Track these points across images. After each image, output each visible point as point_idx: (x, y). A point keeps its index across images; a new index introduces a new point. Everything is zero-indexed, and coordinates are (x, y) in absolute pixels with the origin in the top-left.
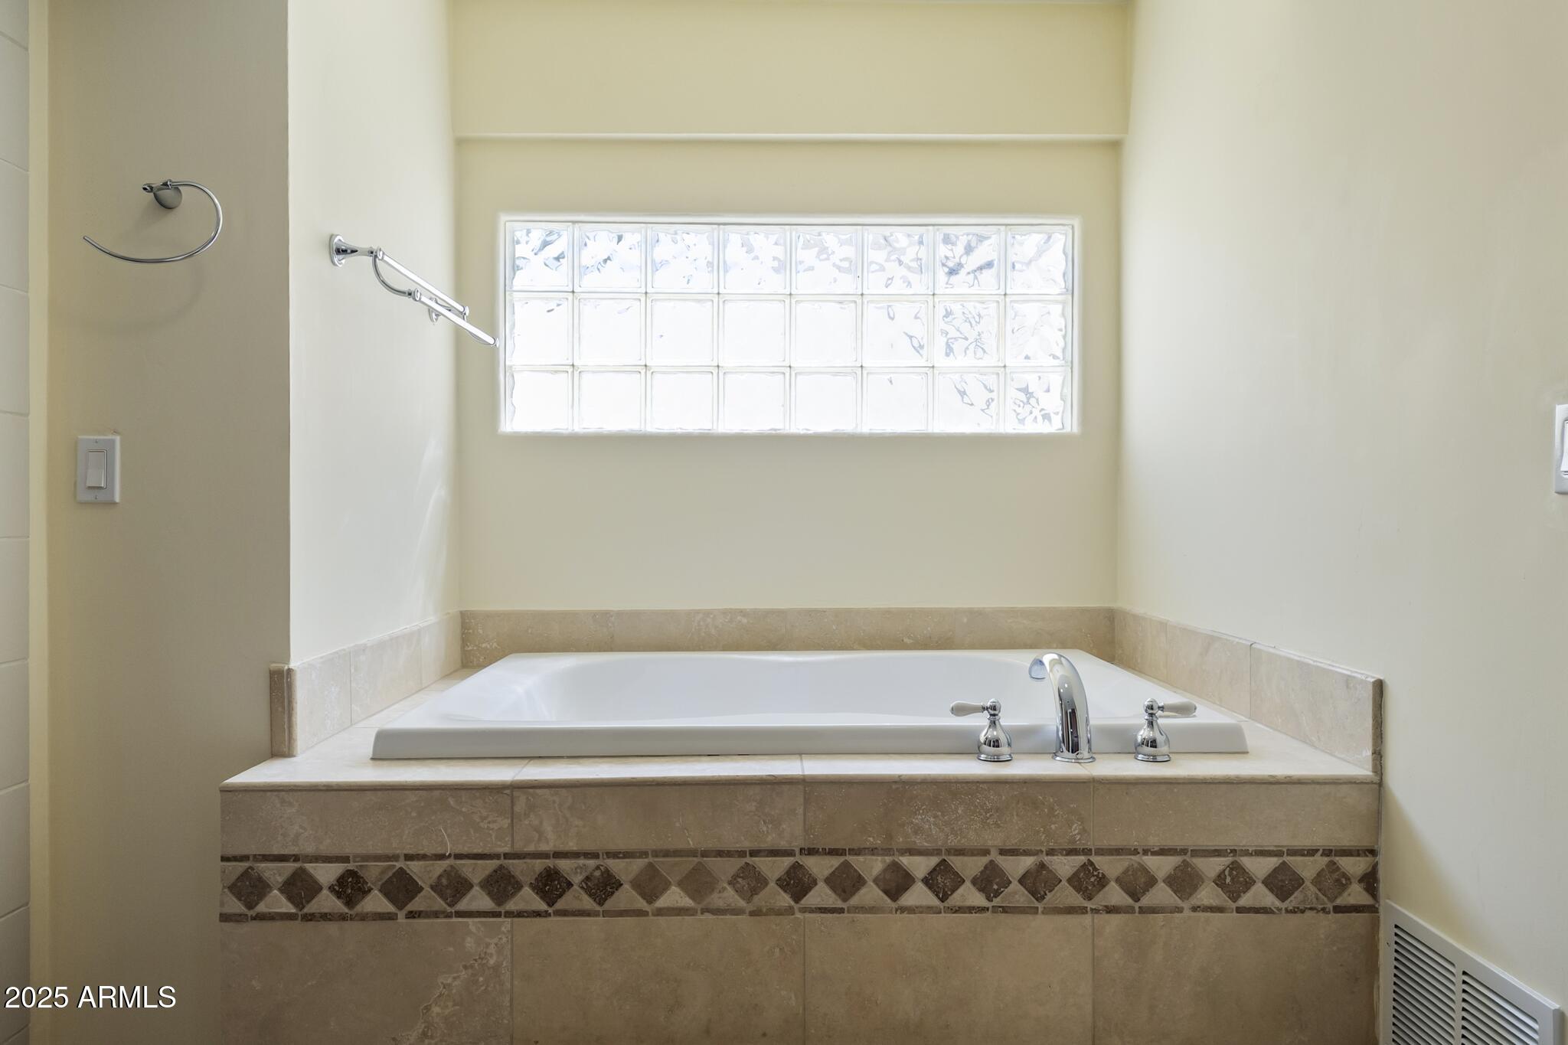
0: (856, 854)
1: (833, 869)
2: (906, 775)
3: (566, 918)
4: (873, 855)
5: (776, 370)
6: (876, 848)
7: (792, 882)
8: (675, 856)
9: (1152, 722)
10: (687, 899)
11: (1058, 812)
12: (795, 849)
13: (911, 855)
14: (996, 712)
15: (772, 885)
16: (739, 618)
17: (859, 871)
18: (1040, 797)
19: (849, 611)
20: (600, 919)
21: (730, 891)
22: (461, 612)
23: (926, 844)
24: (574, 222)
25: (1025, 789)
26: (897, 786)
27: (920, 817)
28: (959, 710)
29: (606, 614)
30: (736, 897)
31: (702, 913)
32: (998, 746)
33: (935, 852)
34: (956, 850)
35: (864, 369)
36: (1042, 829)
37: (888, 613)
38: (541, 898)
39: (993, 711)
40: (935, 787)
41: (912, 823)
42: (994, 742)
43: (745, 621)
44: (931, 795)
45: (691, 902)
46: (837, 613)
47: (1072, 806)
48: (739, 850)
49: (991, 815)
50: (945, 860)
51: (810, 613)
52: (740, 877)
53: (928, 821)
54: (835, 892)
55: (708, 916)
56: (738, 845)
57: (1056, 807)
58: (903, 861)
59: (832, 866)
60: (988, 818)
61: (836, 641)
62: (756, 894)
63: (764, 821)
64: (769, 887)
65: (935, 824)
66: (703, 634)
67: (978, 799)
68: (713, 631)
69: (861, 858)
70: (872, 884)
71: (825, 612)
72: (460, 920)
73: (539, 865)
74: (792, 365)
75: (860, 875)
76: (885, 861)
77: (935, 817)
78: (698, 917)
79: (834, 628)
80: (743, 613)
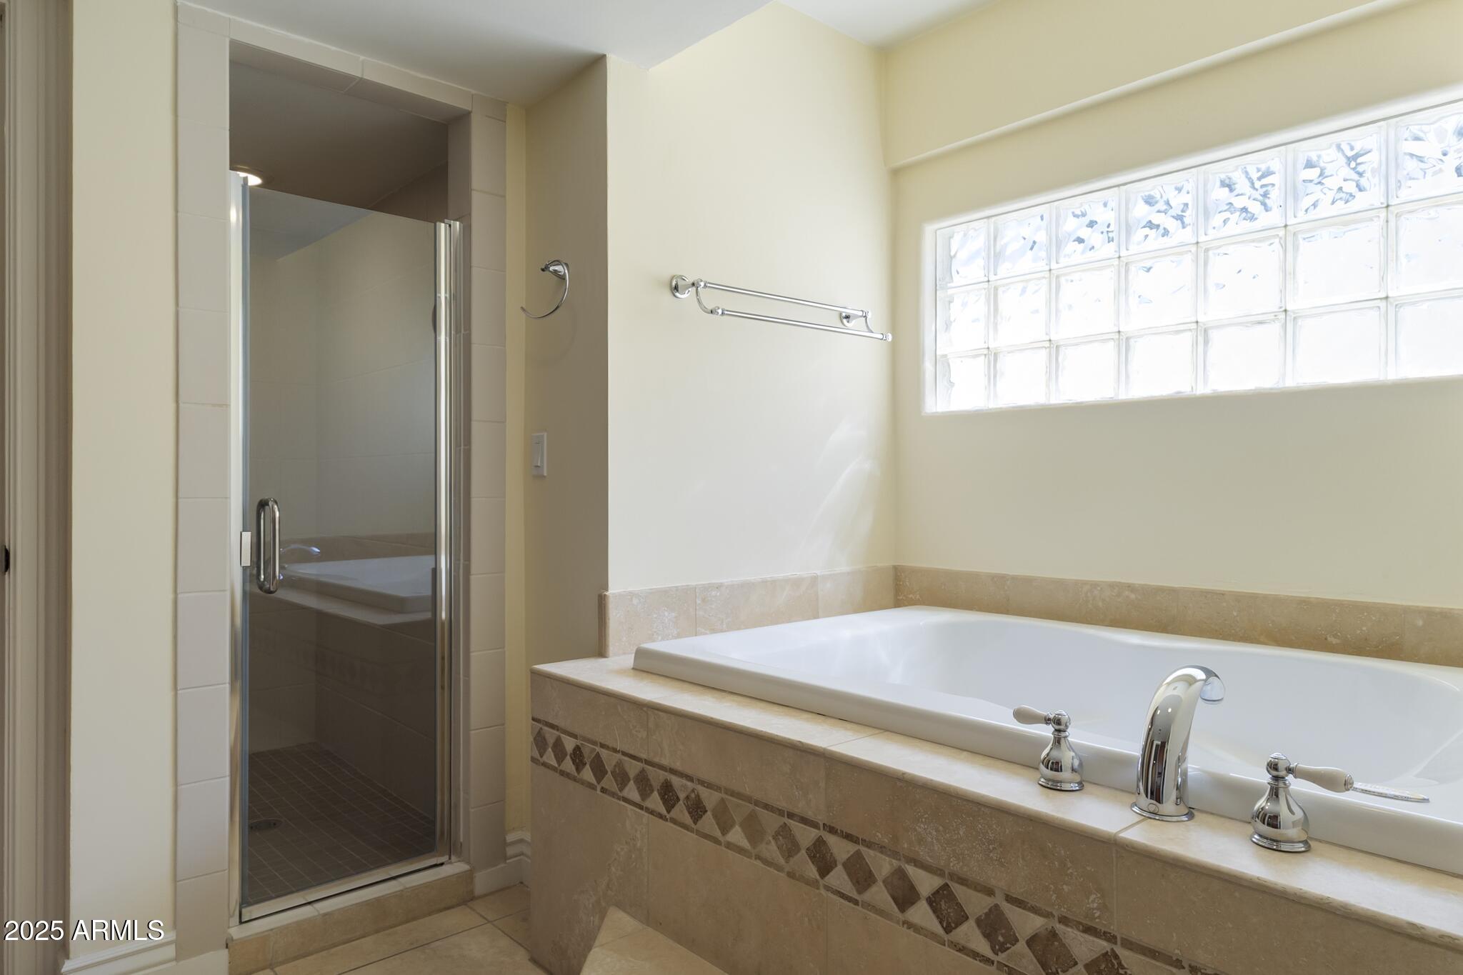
0: (867, 847)
1: (849, 855)
2: (910, 774)
3: (675, 826)
4: (882, 852)
5: (1182, 327)
6: (884, 847)
7: (818, 855)
8: (737, 798)
9: (1277, 789)
10: (746, 841)
11: (1070, 871)
12: (819, 822)
13: (915, 866)
14: (1062, 727)
15: (803, 852)
16: (1127, 593)
17: (870, 866)
18: (1050, 845)
19: (1254, 597)
20: (694, 836)
21: (773, 846)
22: (896, 568)
23: (928, 859)
24: (988, 217)
25: (1031, 828)
26: (901, 784)
27: (922, 826)
28: (1022, 716)
29: (1003, 578)
30: (778, 853)
31: (756, 859)
32: (1057, 770)
33: (939, 872)
34: (959, 878)
35: (1288, 313)
36: (1052, 886)
37: (1305, 604)
38: (663, 803)
39: (1058, 724)
40: (936, 796)
41: (916, 830)
42: (1053, 763)
43: (1133, 596)
44: (933, 804)
45: (748, 845)
46: (1239, 597)
47: (1089, 868)
48: (780, 808)
49: (994, 848)
50: (947, 885)
51: (1205, 594)
52: (781, 835)
53: (930, 833)
54: (851, 881)
55: (758, 863)
56: (778, 803)
57: (1069, 865)
58: (910, 871)
59: (848, 852)
60: (991, 852)
61: (1238, 629)
62: (791, 856)
63: (796, 786)
64: (800, 854)
65: (937, 840)
66: (1090, 606)
67: (980, 823)
68: (1100, 604)
69: (872, 852)
70: (881, 884)
71: (1223, 594)
72: (623, 803)
73: (663, 775)
74: (1199, 321)
75: (871, 871)
76: (893, 864)
77: (937, 830)
78: (752, 861)
79: (1235, 614)
80: (1131, 587)
